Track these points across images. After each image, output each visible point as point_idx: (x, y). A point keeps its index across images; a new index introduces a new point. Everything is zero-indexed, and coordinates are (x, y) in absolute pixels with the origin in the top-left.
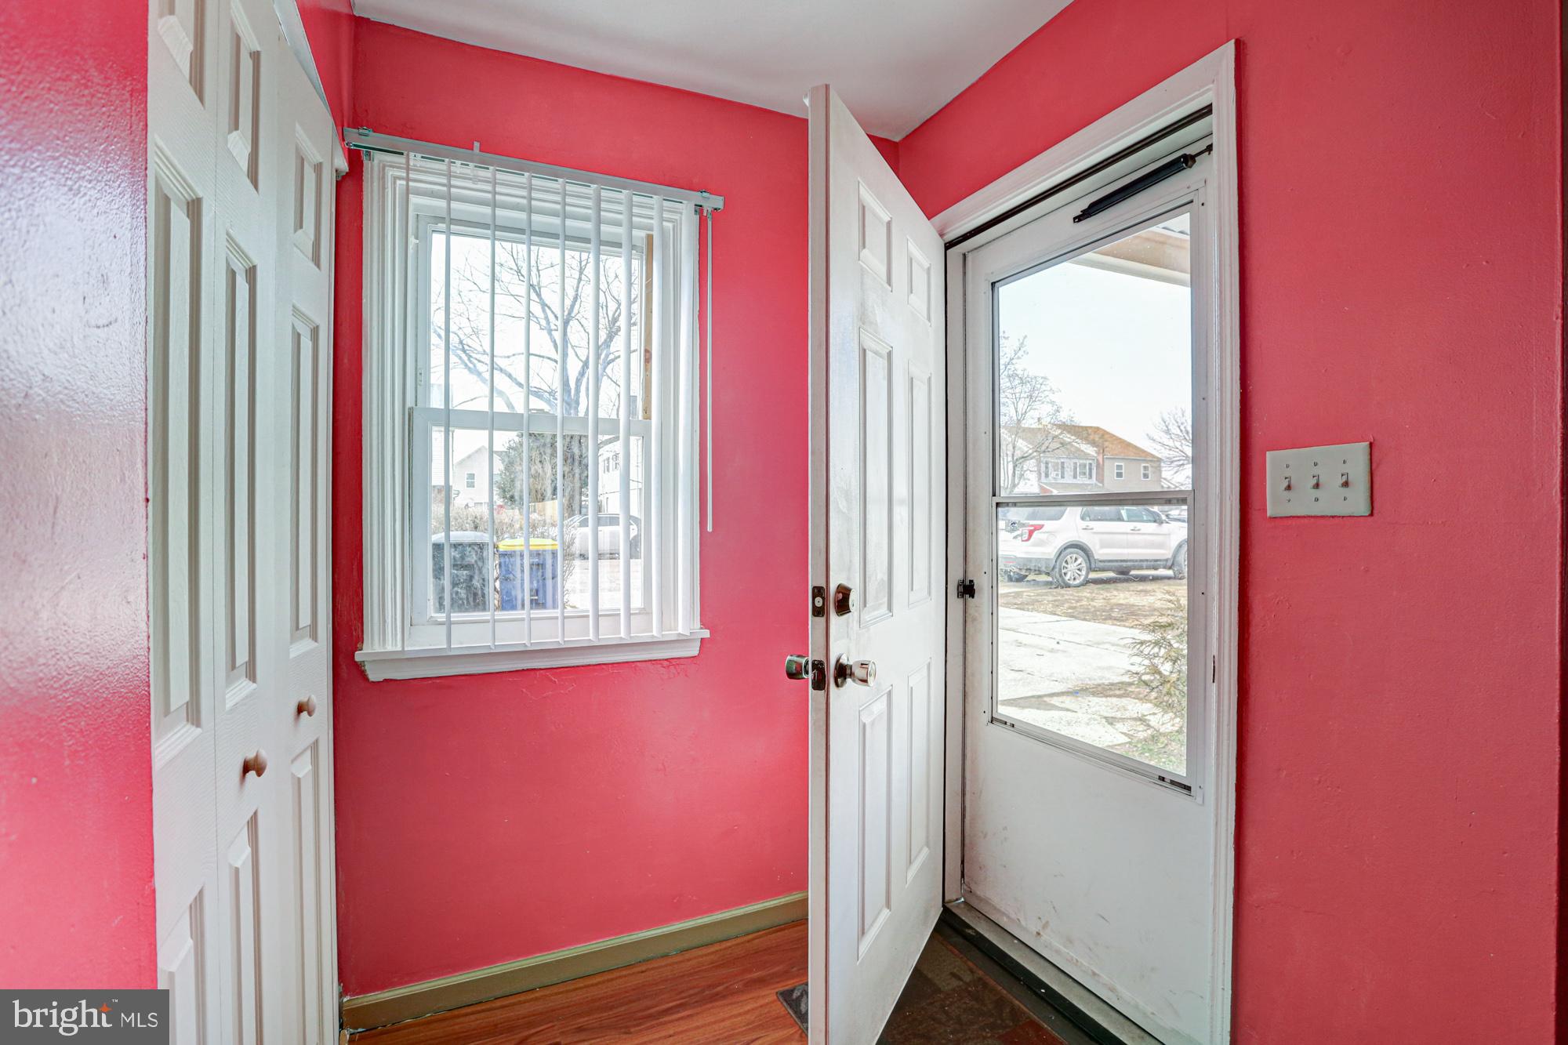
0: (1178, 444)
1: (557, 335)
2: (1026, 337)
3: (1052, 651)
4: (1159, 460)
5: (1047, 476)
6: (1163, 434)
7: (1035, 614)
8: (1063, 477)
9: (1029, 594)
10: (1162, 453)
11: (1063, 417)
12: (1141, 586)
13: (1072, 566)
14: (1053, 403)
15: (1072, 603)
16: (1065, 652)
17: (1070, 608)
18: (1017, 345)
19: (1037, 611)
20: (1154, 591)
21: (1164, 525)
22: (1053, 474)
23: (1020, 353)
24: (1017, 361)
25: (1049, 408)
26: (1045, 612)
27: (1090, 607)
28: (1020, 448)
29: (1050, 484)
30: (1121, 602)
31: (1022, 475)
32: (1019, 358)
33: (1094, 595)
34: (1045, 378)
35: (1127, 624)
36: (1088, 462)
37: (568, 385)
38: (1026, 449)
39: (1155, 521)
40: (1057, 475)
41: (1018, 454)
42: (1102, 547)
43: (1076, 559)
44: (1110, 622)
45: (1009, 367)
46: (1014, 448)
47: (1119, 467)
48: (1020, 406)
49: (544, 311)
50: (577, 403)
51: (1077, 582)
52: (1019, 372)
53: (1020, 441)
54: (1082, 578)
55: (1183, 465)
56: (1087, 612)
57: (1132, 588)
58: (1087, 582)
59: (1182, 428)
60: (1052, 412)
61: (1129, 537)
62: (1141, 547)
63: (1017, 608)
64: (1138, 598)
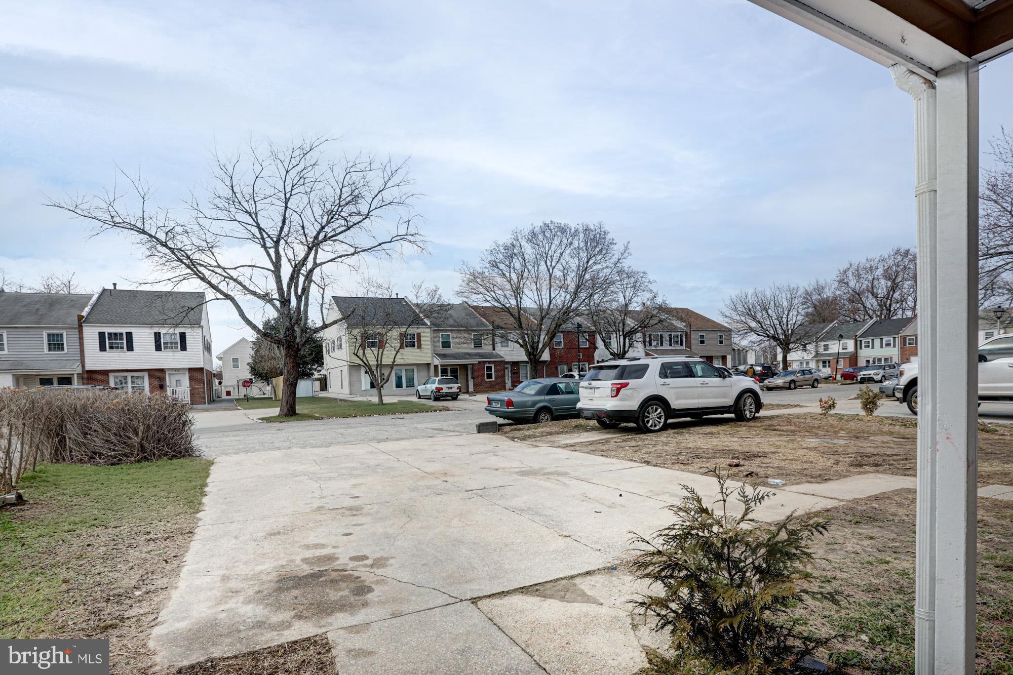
0: (743, 318)
1: (272, 251)
2: (629, 242)
3: (612, 506)
4: (730, 330)
5: (650, 344)
6: (731, 311)
7: (614, 461)
8: (662, 345)
9: (615, 440)
10: (733, 326)
11: (659, 300)
12: (708, 429)
13: (653, 416)
14: (651, 291)
15: (649, 448)
16: (624, 507)
17: (646, 453)
18: (622, 249)
19: (617, 458)
20: (719, 434)
21: (727, 379)
22: (654, 343)
23: (625, 255)
24: (624, 260)
25: (648, 295)
26: (623, 458)
27: (662, 452)
28: (629, 325)
29: (652, 350)
30: (690, 445)
31: (631, 345)
32: (624, 258)
33: (669, 439)
34: (645, 273)
35: (691, 468)
36: (679, 334)
37: (282, 289)
38: (632, 325)
39: (720, 376)
40: (658, 344)
41: (627, 329)
42: (677, 399)
43: (656, 410)
44: (677, 466)
45: (618, 265)
46: (624, 325)
47: (702, 336)
48: (627, 294)
49: (261, 233)
50: (289, 301)
51: (657, 428)
52: (626, 269)
53: (628, 319)
54: (662, 424)
55: (747, 333)
56: (659, 457)
57: (701, 431)
58: (666, 427)
59: (746, 306)
60: (651, 298)
61: (699, 389)
62: (709, 398)
63: (602, 455)
64: (705, 441)
